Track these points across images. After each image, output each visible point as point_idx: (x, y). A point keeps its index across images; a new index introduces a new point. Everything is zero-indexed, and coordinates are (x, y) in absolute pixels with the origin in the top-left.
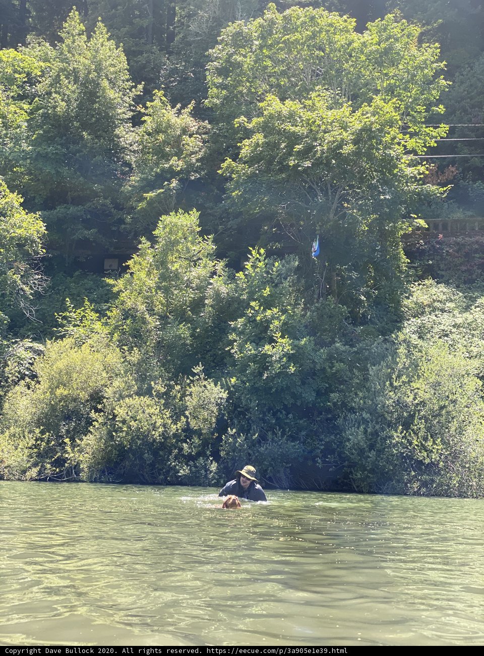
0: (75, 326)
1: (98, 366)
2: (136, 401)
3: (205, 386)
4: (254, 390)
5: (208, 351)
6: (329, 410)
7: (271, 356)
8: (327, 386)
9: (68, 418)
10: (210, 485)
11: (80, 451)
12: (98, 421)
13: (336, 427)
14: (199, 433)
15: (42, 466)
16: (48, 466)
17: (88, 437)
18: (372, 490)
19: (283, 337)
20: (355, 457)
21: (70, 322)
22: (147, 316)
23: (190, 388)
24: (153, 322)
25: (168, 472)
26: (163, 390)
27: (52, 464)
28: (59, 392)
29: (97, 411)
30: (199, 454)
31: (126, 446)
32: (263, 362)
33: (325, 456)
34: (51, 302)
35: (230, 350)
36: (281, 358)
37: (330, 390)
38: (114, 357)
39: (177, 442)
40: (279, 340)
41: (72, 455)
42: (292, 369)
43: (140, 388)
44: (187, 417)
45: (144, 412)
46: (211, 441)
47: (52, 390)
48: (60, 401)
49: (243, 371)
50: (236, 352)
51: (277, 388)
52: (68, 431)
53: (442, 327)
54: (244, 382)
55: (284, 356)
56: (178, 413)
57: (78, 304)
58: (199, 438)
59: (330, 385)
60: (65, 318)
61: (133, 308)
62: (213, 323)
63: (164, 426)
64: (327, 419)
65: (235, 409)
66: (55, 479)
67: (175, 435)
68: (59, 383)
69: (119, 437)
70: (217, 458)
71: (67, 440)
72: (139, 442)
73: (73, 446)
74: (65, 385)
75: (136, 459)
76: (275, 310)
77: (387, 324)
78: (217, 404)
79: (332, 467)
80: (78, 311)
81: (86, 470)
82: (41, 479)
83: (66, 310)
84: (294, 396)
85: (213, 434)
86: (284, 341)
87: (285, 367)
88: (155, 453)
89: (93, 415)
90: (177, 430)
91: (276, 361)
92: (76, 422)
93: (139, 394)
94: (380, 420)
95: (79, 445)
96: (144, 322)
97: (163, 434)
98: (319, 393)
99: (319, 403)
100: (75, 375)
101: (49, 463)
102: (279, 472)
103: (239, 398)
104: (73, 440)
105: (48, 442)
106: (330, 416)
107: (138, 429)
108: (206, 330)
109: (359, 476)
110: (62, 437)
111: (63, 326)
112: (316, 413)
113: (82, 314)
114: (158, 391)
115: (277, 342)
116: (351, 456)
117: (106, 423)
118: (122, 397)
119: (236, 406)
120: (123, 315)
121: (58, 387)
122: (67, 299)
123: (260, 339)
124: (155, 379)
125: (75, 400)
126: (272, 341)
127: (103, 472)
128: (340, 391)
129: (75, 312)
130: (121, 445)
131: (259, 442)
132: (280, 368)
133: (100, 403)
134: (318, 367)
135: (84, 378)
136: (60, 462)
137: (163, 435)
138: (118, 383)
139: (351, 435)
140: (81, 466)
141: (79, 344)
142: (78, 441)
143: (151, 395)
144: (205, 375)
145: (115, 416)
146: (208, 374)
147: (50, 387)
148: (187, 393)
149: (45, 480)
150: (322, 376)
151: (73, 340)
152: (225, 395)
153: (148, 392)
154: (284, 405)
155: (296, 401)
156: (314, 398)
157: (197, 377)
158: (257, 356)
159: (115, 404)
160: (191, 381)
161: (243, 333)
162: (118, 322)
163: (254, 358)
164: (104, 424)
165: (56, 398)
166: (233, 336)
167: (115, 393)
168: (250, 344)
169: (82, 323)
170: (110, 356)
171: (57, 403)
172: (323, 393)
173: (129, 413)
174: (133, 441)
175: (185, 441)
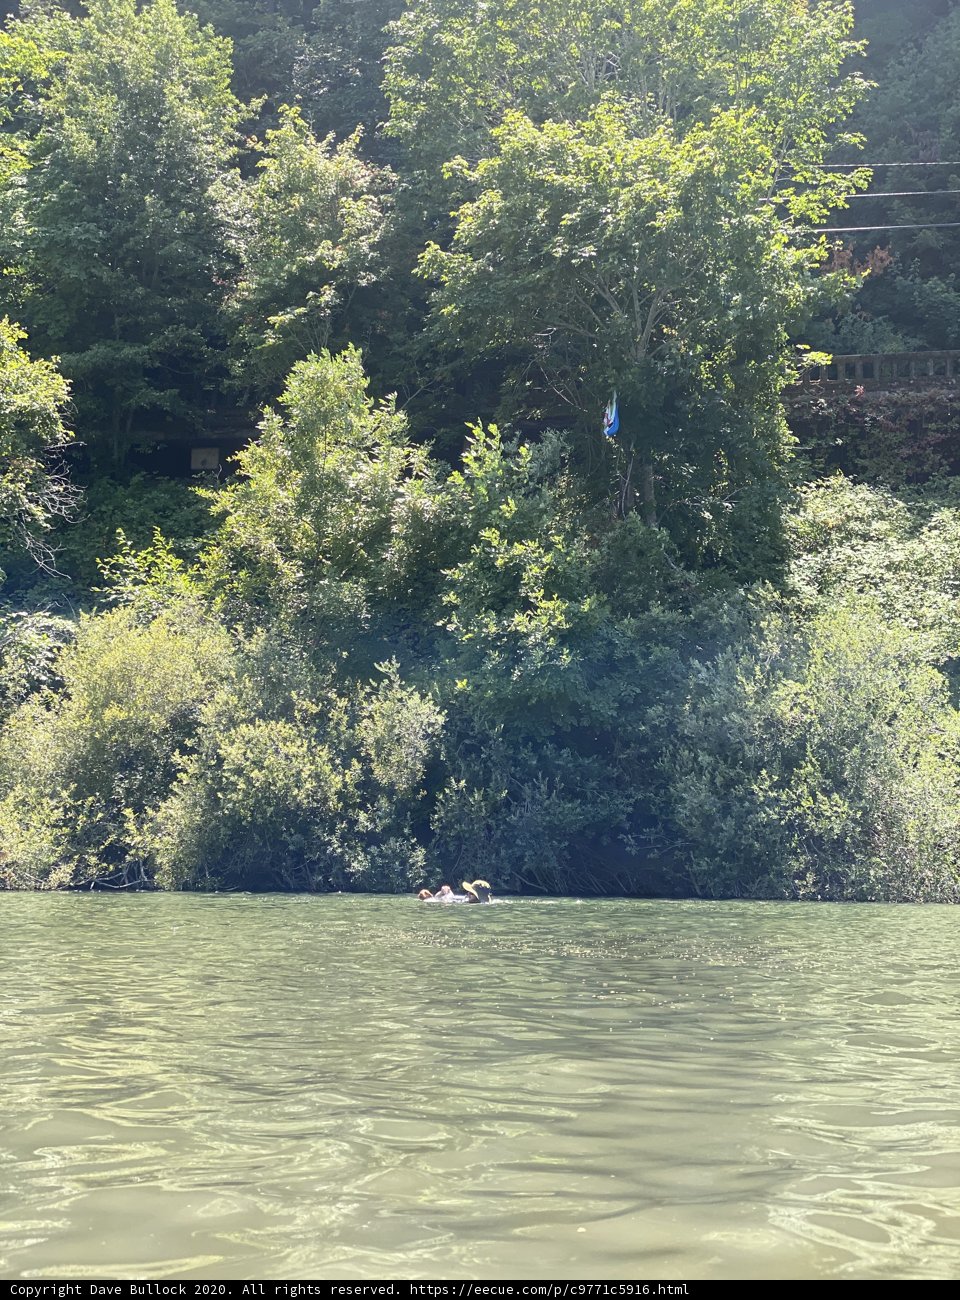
0: (136, 582)
1: (185, 663)
2: (261, 731)
3: (402, 700)
4: (500, 702)
5: (404, 628)
6: (643, 740)
7: (527, 635)
8: (638, 691)
9: (127, 765)
10: (410, 891)
11: (155, 831)
12: (186, 772)
13: (658, 775)
14: (390, 791)
15: (81, 860)
16: (93, 860)
17: (168, 803)
18: (731, 892)
19: (548, 597)
20: (695, 831)
21: (126, 575)
22: (279, 561)
23: (370, 703)
24: (291, 573)
25: (328, 868)
26: (314, 709)
27: (104, 856)
28: (108, 714)
30: (392, 831)
31: (245, 818)
32: (513, 644)
33: (637, 829)
34: (86, 536)
35: (445, 625)
36: (545, 639)
37: (643, 701)
38: (216, 644)
39: (346, 806)
40: (542, 605)
41: (138, 839)
42: (565, 660)
43: (269, 705)
44: (362, 759)
45: (277, 751)
46: (412, 805)
47: (96, 709)
48: (112, 732)
49: (474, 665)
50: (457, 629)
51: (540, 697)
52: (129, 792)
53: (865, 570)
54: (477, 687)
55: (552, 634)
56: (350, 752)
57: (142, 541)
58: (390, 800)
59: (645, 690)
60: (115, 567)
61: (251, 546)
62: (409, 571)
63: (317, 776)
64: (641, 757)
65: (461, 741)
66: (108, 884)
67: (341, 795)
68: (108, 697)
69: (230, 801)
70: (423, 835)
71: (128, 812)
72: (268, 811)
73: (140, 822)
74: (120, 701)
75: (265, 844)
76: (533, 545)
77: (755, 566)
78: (426, 735)
79: (651, 850)
80: (142, 554)
81: (166, 867)
82: (80, 886)
83: (117, 550)
84: (574, 710)
85: (416, 791)
86: (550, 605)
87: (553, 655)
88: (304, 829)
89: (176, 758)
90: (345, 785)
91: (536, 645)
92: (143, 772)
93: (266, 716)
94: (740, 755)
95: (151, 820)
96: (273, 571)
97: (314, 793)
98: (623, 707)
99: (623, 725)
100: (139, 682)
101: (93, 854)
102: (547, 860)
103: (470, 720)
104: (139, 809)
105: (91, 813)
106: (645, 750)
107: (267, 785)
108: (396, 588)
109: (704, 867)
110: (118, 803)
111: (111, 583)
112: (617, 745)
113: (150, 558)
114: (303, 712)
115: (537, 608)
116: (689, 830)
117: (203, 775)
118: (233, 723)
119: (461, 736)
120: (231, 560)
121: (105, 705)
122: (119, 530)
123: (504, 602)
124: (298, 686)
125: (140, 730)
126: (527, 605)
127: (201, 870)
128: (665, 702)
129: (135, 556)
130: (234, 819)
131: (508, 805)
132: (543, 658)
133: (190, 735)
134: (618, 654)
135: (158, 686)
136: (115, 853)
138: (223, 694)
139: (685, 791)
140: (159, 860)
141: (146, 618)
142: (150, 811)
143: (291, 719)
144: (402, 679)
145: (221, 760)
146: (408, 677)
147: (91, 706)
148: (364, 714)
149: (85, 888)
150: (629, 671)
151: (133, 612)
153: (286, 712)
154: (558, 728)
155: (579, 722)
156: (615, 714)
157: (386, 681)
158: (499, 637)
159: (219, 737)
160: (372, 687)
161: (469, 590)
162: (221, 573)
163: (494, 640)
164: (201, 776)
165: (104, 727)
166: (451, 598)
167: (219, 715)
168: (485, 612)
169: (150, 577)
170: (207, 643)
171: (105, 737)
172: (632, 707)
173: (249, 755)
174: (257, 808)
175: (362, 807)
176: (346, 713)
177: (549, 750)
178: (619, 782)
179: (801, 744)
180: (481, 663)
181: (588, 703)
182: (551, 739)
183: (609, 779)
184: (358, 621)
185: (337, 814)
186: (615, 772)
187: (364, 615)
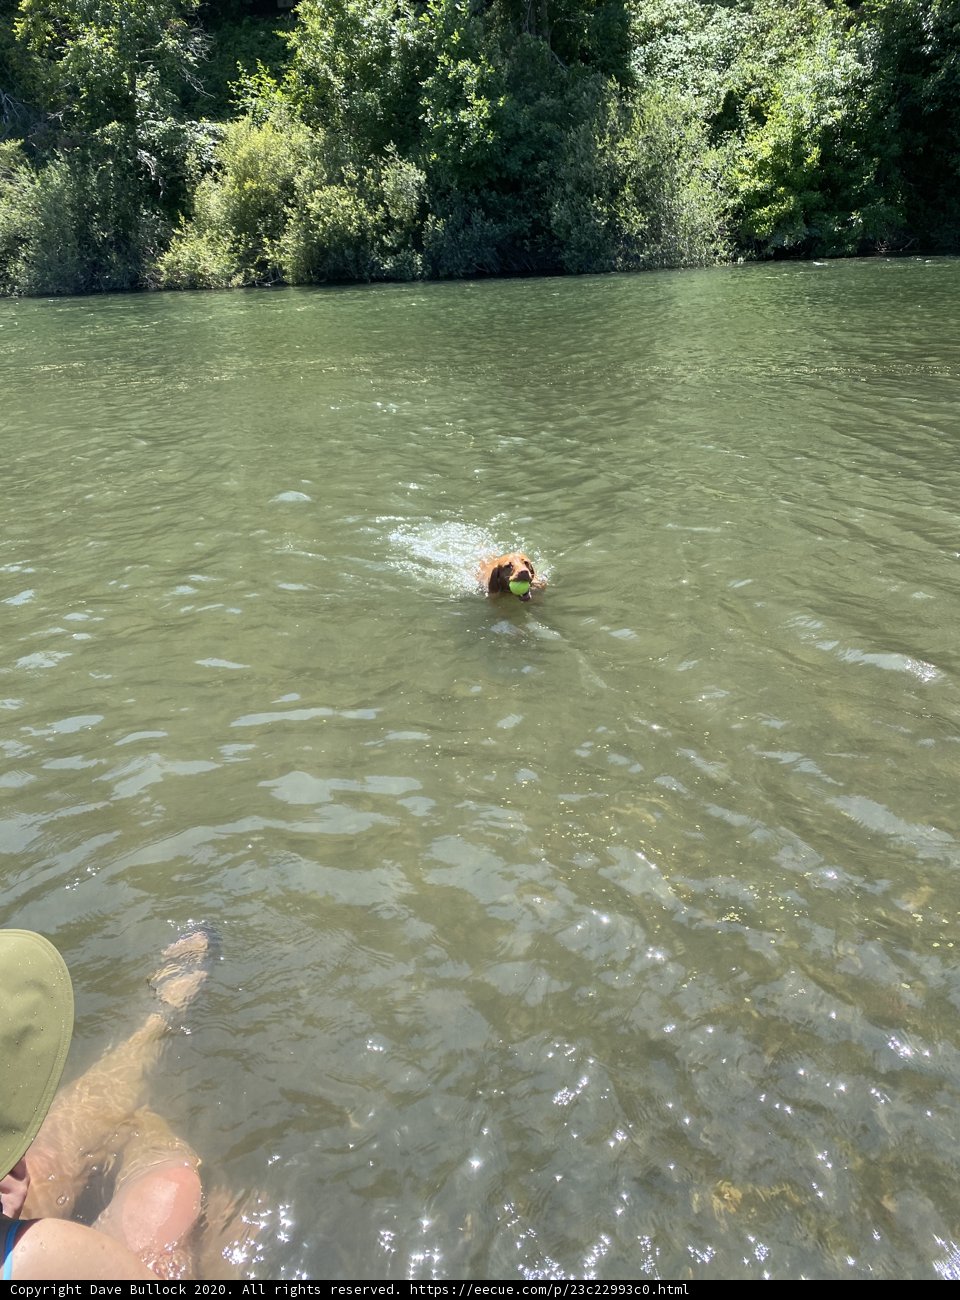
0: (253, 96)
1: (284, 151)
2: (329, 192)
3: (401, 167)
4: (456, 167)
6: (537, 183)
7: (468, 124)
8: (534, 153)
9: (262, 214)
10: (414, 279)
11: (282, 251)
12: (291, 217)
13: (543, 203)
14: (400, 223)
15: (246, 271)
16: (253, 270)
17: (285, 236)
18: (581, 271)
19: (478, 97)
20: (562, 236)
21: (247, 93)
22: (331, 77)
23: (385, 170)
24: (338, 83)
25: (372, 268)
26: (355, 177)
27: (257, 267)
28: (247, 185)
29: (289, 205)
30: (402, 245)
31: (325, 244)
32: (462, 130)
33: (533, 236)
35: (423, 119)
36: (478, 125)
37: (536, 158)
38: (302, 136)
39: (378, 233)
40: (475, 103)
41: (272, 256)
42: (490, 138)
43: (330, 176)
44: (384, 205)
45: (337, 204)
46: (413, 230)
47: (240, 182)
48: (251, 196)
49: (440, 144)
50: (430, 121)
51: (477, 162)
52: (266, 229)
53: (672, 56)
54: (443, 157)
55: (482, 121)
56: (375, 200)
57: (252, 69)
58: (401, 229)
59: (537, 152)
60: (240, 88)
61: (314, 68)
62: (402, 83)
63: (360, 217)
64: (536, 192)
65: (436, 190)
66: (262, 284)
67: (376, 227)
68: (245, 176)
69: (316, 235)
70: (419, 248)
71: (265, 240)
72: (336, 239)
73: (273, 246)
74: (252, 177)
75: (337, 257)
76: (469, 62)
78: (416, 188)
79: (539, 248)
80: (253, 77)
81: (289, 271)
82: (249, 285)
84: (499, 168)
85: (414, 222)
86: (480, 102)
87: (484, 136)
88: (357, 248)
89: (285, 209)
90: (376, 221)
91: (474, 129)
92: (272, 218)
93: (330, 182)
94: (588, 189)
95: (278, 245)
96: (330, 83)
97: (360, 227)
98: (525, 162)
99: (525, 174)
100: (261, 165)
101: (252, 267)
102: (486, 257)
103: (439, 179)
104: (271, 238)
105: (247, 244)
106: (538, 189)
107: (333, 225)
108: (396, 94)
109: (567, 256)
110: (260, 236)
111: (239, 98)
112: (523, 185)
113: (258, 80)
114: (349, 179)
115: (472, 105)
116: (560, 236)
117: (301, 219)
118: (313, 188)
119: (437, 187)
120: (304, 78)
121: (245, 180)
122: (238, 62)
123: (456, 101)
124: (344, 163)
125: (267, 193)
126: (467, 105)
127: (308, 271)
128: (548, 159)
129: (249, 79)
130: (320, 246)
131: (464, 227)
132: (477, 138)
133: (292, 196)
134: (522, 130)
135: (271, 166)
136: (263, 265)
137: (359, 229)
138: (306, 171)
139: (556, 210)
140: (285, 268)
142: (276, 240)
143: (343, 184)
144: (400, 154)
145: (309, 210)
146: (403, 152)
147: (237, 180)
148: (383, 177)
149: (253, 285)
150: (528, 141)
152: (422, 178)
153: (340, 180)
154: (489, 180)
155: (500, 174)
156: (520, 168)
157: (391, 157)
158: (453, 125)
159: (306, 196)
160: (385, 162)
161: (435, 96)
162: (299, 88)
163: (451, 128)
164: (300, 220)
165: (246, 193)
166: (425, 101)
167: (305, 182)
168: (445, 109)
169: (260, 92)
170: (294, 136)
171: (248, 199)
172: (530, 162)
173: (323, 208)
174: (330, 238)
175: (386, 233)
176: (373, 177)
177: (484, 193)
178: (525, 210)
179: (623, 180)
180: (444, 144)
181: (505, 163)
182: (486, 186)
183: (519, 207)
184: (376, 117)
185: (375, 239)
186: (520, 203)
187: (380, 113)
